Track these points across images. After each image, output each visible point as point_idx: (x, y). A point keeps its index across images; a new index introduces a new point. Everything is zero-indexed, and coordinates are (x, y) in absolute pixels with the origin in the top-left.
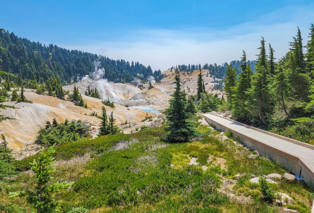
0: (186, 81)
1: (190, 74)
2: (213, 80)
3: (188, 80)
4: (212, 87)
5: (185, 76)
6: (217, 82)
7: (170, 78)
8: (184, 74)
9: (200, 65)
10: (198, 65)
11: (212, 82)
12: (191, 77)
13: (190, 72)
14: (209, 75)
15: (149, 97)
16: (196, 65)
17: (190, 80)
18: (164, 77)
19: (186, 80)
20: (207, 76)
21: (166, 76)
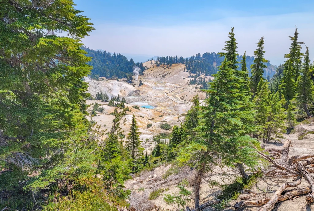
0: (166, 75)
1: (170, 68)
2: (189, 75)
3: (168, 74)
4: (189, 82)
5: (165, 69)
6: (192, 77)
7: (151, 71)
8: (164, 67)
9: (177, 56)
10: (175, 57)
11: (188, 77)
12: (170, 71)
13: (168, 66)
14: (186, 70)
15: (142, 94)
16: (173, 57)
17: (169, 74)
18: (146, 69)
19: (166, 73)
20: (184, 71)
21: (148, 69)
